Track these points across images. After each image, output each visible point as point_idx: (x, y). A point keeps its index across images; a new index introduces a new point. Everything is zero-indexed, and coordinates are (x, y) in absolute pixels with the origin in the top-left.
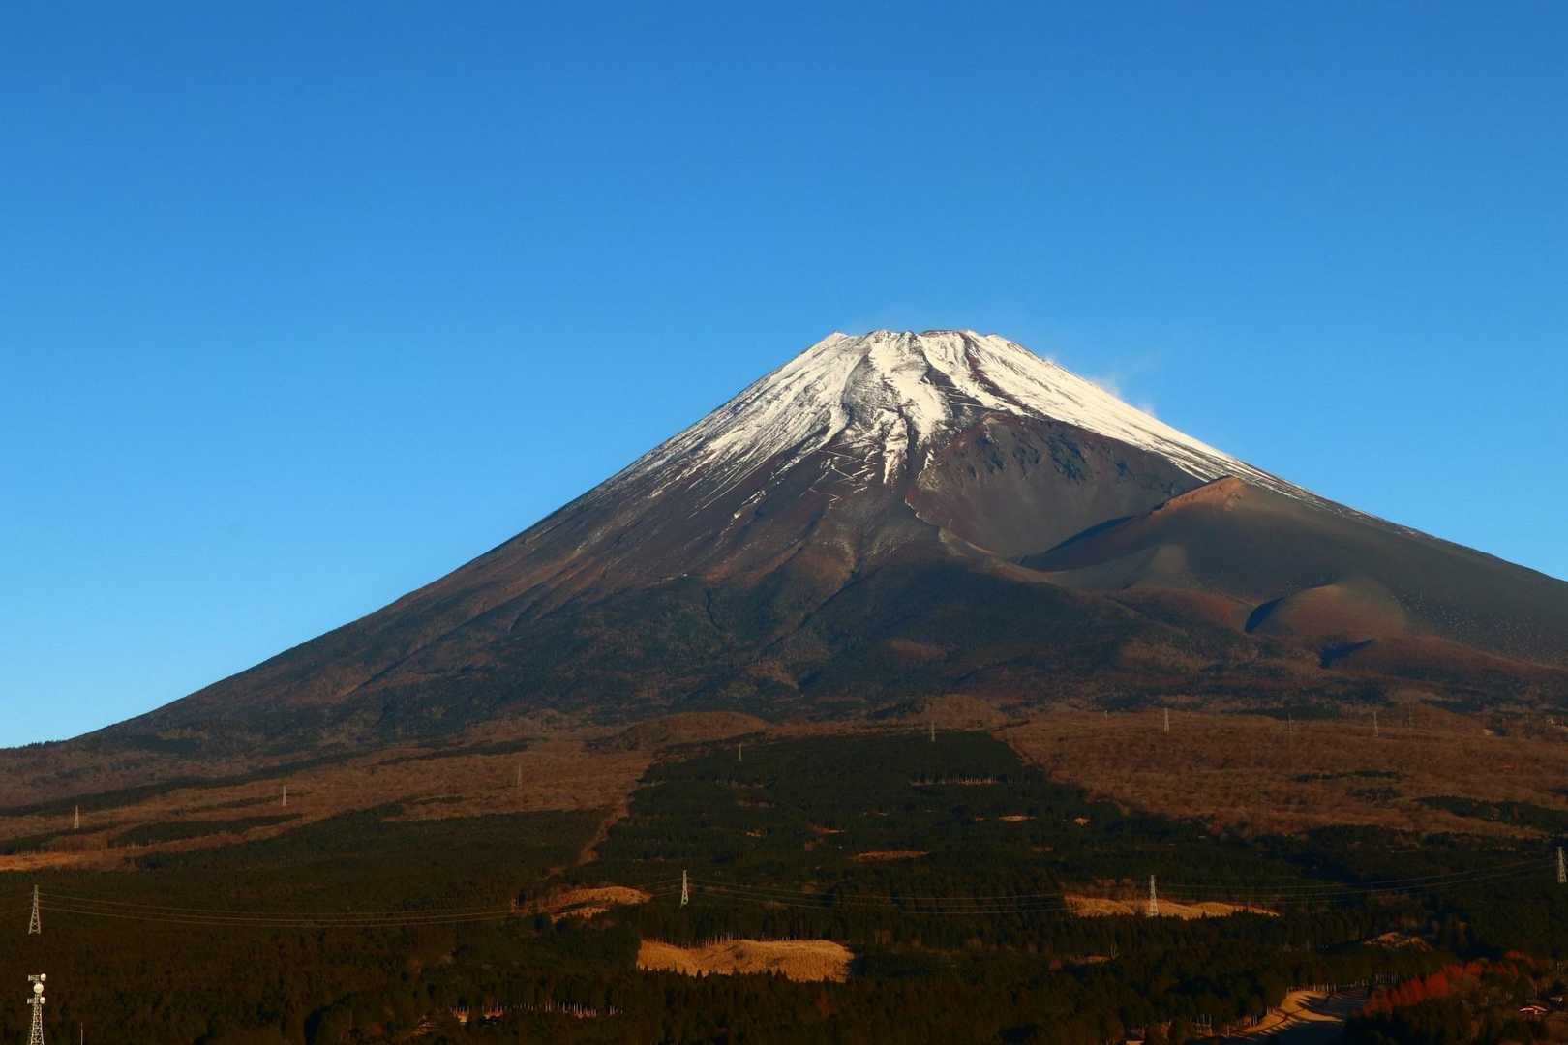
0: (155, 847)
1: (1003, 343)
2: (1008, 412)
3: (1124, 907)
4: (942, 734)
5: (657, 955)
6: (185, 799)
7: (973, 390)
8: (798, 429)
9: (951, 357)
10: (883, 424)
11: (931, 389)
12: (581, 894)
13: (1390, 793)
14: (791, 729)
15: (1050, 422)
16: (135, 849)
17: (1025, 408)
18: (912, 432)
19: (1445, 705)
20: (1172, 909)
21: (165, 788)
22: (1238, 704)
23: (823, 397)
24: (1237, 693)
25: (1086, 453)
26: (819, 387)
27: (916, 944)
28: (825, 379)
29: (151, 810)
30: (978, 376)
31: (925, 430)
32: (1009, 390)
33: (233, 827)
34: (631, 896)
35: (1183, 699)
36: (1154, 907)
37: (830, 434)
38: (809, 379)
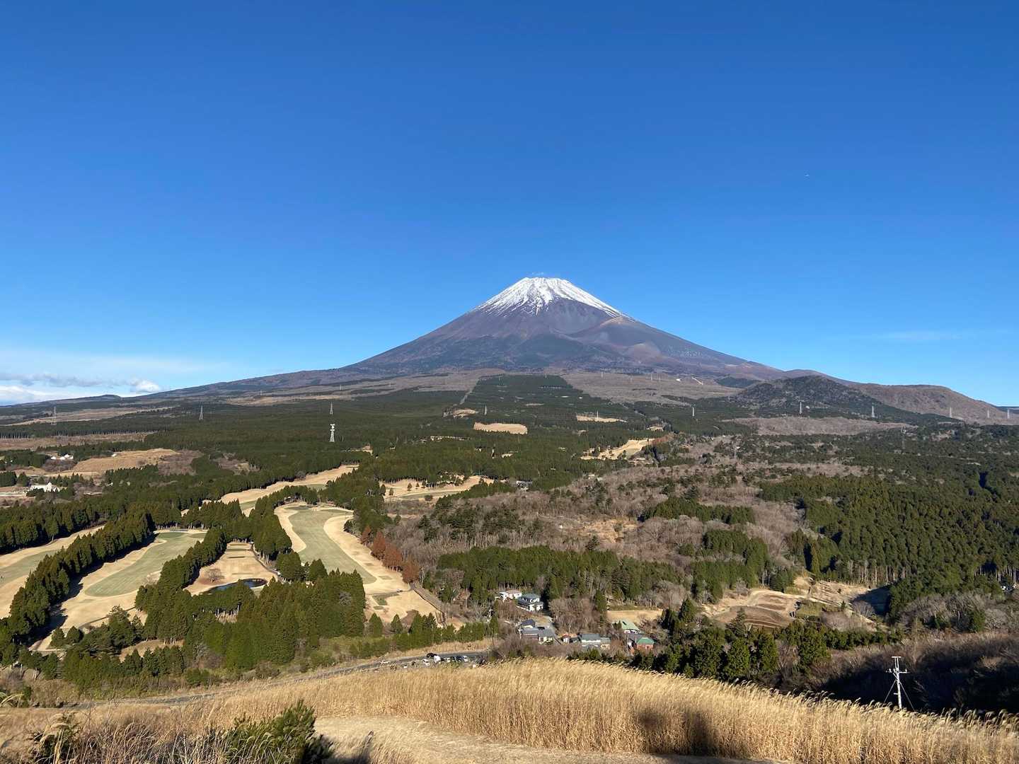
0: (359, 395)
1: (567, 282)
2: (567, 299)
3: (590, 419)
4: (548, 376)
5: (479, 426)
6: (366, 384)
7: (559, 293)
8: (517, 301)
9: (554, 285)
10: (537, 300)
11: (549, 292)
12: (461, 411)
13: (654, 394)
14: (513, 373)
15: (577, 301)
16: (354, 396)
17: (571, 298)
18: (544, 303)
19: (669, 373)
20: (601, 420)
21: (362, 381)
22: (619, 371)
23: (522, 293)
24: (620, 368)
25: (585, 309)
26: (522, 291)
27: (540, 426)
28: (523, 289)
29: (357, 386)
30: (560, 290)
31: (547, 302)
32: (567, 293)
33: (377, 391)
34: (473, 412)
35: (606, 370)
36: (598, 419)
37: (524, 302)
38: (519, 289)
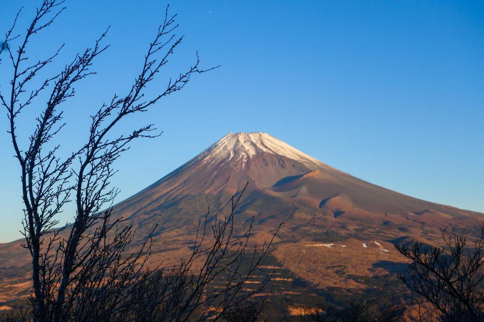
1: (267, 135)
2: (269, 153)
7: (262, 147)
8: (224, 157)
9: (256, 139)
10: (242, 155)
11: (252, 147)
15: (278, 155)
17: (273, 152)
18: (248, 157)
23: (229, 148)
25: (286, 162)
26: (228, 146)
28: (229, 144)
30: (262, 144)
31: (251, 157)
32: (269, 147)
37: (231, 157)
38: (226, 143)
